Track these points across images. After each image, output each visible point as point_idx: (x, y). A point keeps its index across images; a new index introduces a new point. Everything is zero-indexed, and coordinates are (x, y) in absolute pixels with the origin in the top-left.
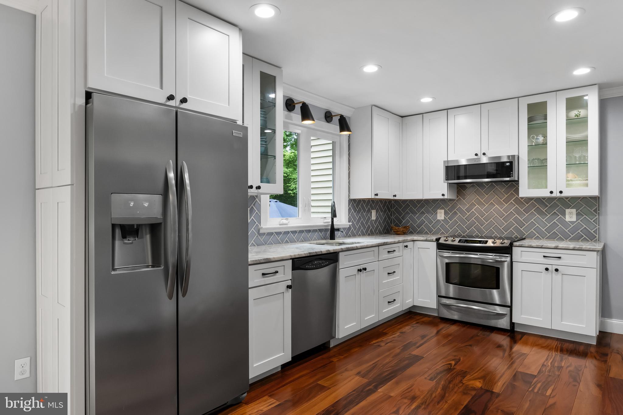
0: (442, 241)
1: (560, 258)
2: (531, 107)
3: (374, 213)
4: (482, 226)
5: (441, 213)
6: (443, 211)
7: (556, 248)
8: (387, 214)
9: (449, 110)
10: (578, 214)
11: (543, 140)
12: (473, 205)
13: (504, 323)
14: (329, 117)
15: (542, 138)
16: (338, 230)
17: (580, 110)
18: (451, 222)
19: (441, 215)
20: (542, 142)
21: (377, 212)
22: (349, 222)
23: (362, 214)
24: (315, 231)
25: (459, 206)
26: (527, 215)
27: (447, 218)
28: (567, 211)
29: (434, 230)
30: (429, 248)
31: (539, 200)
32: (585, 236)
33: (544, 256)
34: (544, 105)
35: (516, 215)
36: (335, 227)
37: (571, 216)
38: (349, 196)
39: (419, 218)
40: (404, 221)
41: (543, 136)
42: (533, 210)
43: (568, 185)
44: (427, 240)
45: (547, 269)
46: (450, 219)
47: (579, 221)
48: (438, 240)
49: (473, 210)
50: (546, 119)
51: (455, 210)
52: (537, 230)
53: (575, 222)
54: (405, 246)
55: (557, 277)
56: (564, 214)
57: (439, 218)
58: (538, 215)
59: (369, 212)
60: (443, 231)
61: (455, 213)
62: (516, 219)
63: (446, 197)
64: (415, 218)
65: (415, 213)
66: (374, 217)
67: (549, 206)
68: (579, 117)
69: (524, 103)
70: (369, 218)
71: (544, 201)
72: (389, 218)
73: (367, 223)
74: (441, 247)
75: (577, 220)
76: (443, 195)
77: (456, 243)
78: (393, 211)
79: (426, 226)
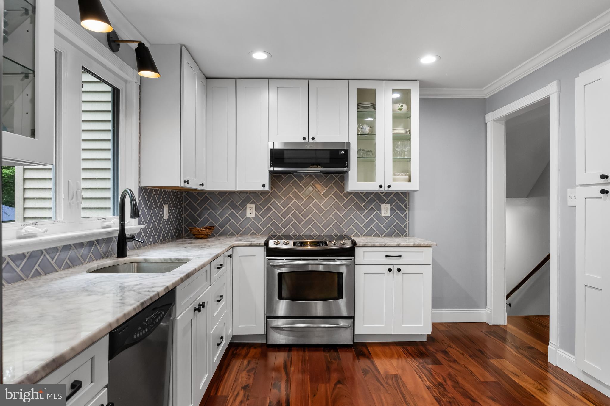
0: (272, 244)
1: (400, 256)
2: (361, 92)
3: (166, 207)
4: (300, 224)
5: (251, 208)
6: (254, 206)
7: (398, 246)
8: (179, 210)
9: (270, 80)
10: (391, 209)
11: (370, 130)
12: (290, 199)
13: (345, 338)
14: (114, 41)
15: (368, 128)
16: (132, 238)
17: (402, 104)
18: (263, 220)
19: (251, 211)
20: (368, 132)
21: (169, 207)
22: (139, 224)
23: (154, 212)
25: (274, 200)
26: (346, 210)
27: (259, 215)
28: (383, 206)
29: (242, 230)
30: (255, 256)
32: (397, 231)
33: (386, 256)
34: (372, 93)
35: (336, 211)
36: (127, 233)
37: (385, 211)
38: (139, 182)
39: (221, 215)
40: (200, 220)
41: (368, 126)
42: (352, 205)
43: (394, 180)
44: (252, 245)
45: (390, 270)
46: (263, 215)
47: (392, 216)
48: (266, 244)
49: (290, 205)
50: (374, 108)
51: (269, 205)
53: (388, 217)
54: (228, 256)
55: (399, 277)
56: (380, 209)
57: (248, 215)
58: (356, 211)
59: (161, 208)
60: (253, 230)
61: (269, 209)
62: (336, 216)
63: (264, 189)
64: (216, 215)
65: (216, 209)
66: (166, 216)
67: (367, 200)
68: (401, 111)
69: (355, 86)
70: (161, 217)
71: (362, 195)
72: (181, 215)
73: (159, 224)
74: (271, 253)
75: (391, 215)
76: (264, 186)
77: (290, 246)
78: (185, 206)
79: (232, 225)
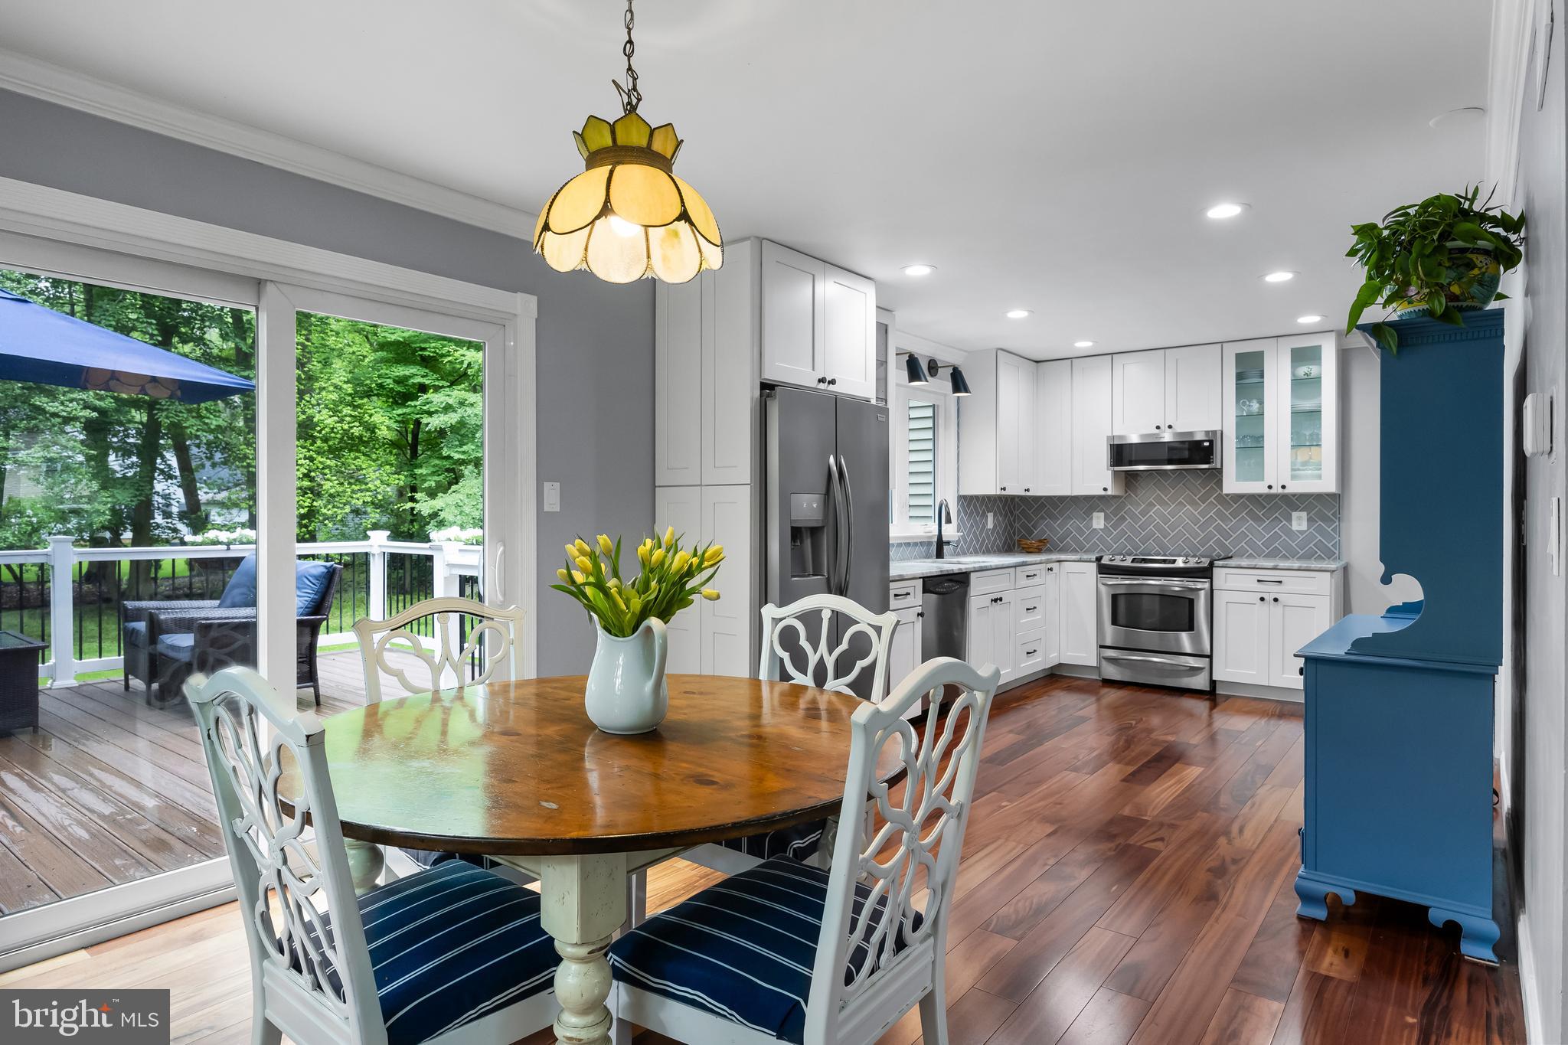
0: (1105, 561)
1: (1280, 582)
2: (1240, 358)
3: (990, 516)
4: (1165, 539)
5: (1098, 518)
6: (1102, 515)
7: (1275, 568)
8: (1009, 520)
9: (1114, 356)
10: (1310, 520)
11: (1259, 408)
12: (1151, 505)
13: (1200, 682)
14: (933, 368)
15: (1258, 405)
16: (948, 543)
17: (1311, 367)
18: (1115, 533)
19: (1098, 521)
20: (1257, 410)
21: (995, 516)
22: (958, 532)
23: (975, 520)
24: (916, 544)
25: (1129, 506)
26: (1235, 521)
27: (1109, 526)
28: (1295, 515)
29: (1088, 546)
30: (1085, 573)
31: (1253, 498)
32: (1319, 553)
33: (1259, 581)
34: (1259, 356)
35: (1219, 521)
36: (944, 539)
37: (1299, 522)
38: (958, 490)
39: (1061, 526)
40: (1036, 532)
41: (1258, 403)
42: (1243, 514)
43: (1293, 477)
44: (1082, 560)
45: (1262, 599)
46: (1115, 527)
47: (1311, 530)
48: (1099, 559)
49: (1151, 513)
50: (1262, 376)
51: (1123, 513)
52: (1251, 543)
53: (1306, 531)
54: (1049, 569)
55: (1277, 609)
56: (1289, 520)
57: (1095, 526)
58: (1251, 522)
59: (984, 516)
60: (1101, 546)
61: (1123, 519)
62: (1218, 528)
63: (1109, 492)
64: (1055, 526)
65: (1054, 518)
66: (990, 525)
67: (1268, 507)
68: (1309, 377)
69: (1231, 352)
70: (984, 526)
71: (1260, 499)
72: (1012, 526)
73: (981, 534)
74: (1104, 570)
75: (1309, 527)
76: (1105, 489)
77: (1128, 563)
78: (1018, 516)
79: (1074, 539)
